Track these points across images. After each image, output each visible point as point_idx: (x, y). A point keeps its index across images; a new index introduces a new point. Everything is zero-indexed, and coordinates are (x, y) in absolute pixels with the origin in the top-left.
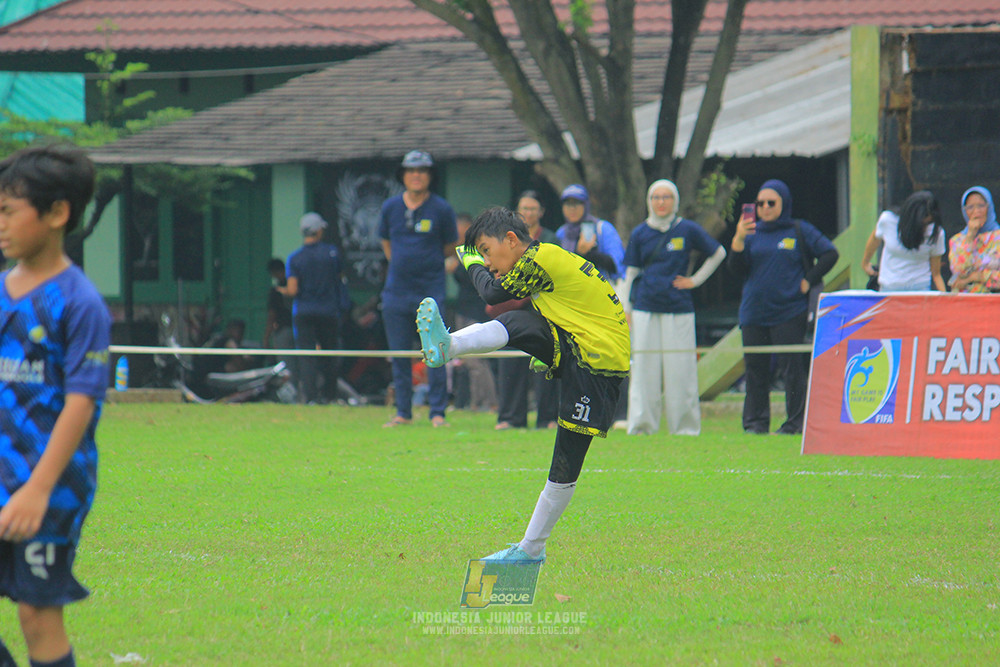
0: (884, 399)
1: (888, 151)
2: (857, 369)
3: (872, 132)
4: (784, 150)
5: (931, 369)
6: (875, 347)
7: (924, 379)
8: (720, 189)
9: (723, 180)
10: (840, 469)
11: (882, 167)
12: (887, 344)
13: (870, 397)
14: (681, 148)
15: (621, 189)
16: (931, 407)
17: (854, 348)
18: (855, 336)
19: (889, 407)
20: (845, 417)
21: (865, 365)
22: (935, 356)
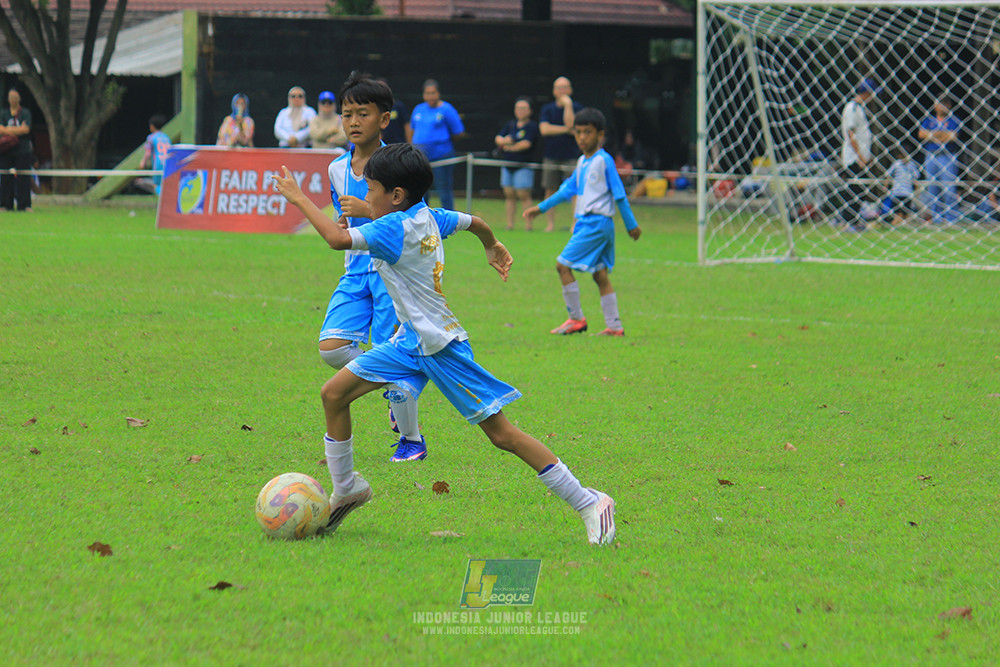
0: (198, 201)
1: (201, 74)
2: (185, 185)
3: (193, 64)
4: (147, 72)
5: (222, 186)
6: (194, 174)
7: (218, 191)
8: (114, 91)
9: (115, 86)
10: (177, 236)
11: (198, 83)
12: (200, 173)
13: (191, 200)
14: (94, 69)
15: (63, 88)
16: (222, 206)
17: (184, 174)
18: (185, 169)
19: (201, 206)
20: (178, 210)
21: (189, 183)
22: (224, 180)
